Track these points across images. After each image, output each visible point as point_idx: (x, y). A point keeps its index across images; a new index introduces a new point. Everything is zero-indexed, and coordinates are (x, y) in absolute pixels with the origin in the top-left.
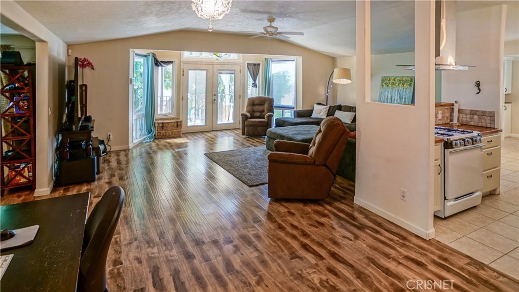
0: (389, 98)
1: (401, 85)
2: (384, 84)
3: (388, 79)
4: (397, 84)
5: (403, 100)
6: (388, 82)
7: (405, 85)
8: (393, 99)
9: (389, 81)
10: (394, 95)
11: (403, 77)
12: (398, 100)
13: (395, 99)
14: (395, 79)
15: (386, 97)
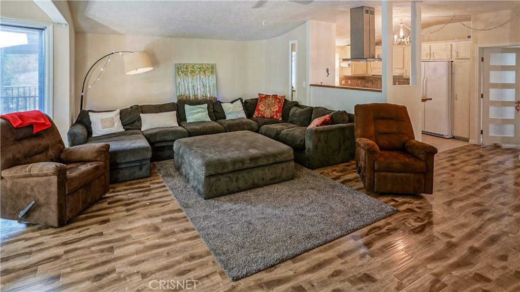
0: (190, 88)
1: (202, 73)
2: (180, 73)
3: (185, 67)
4: (197, 72)
5: (208, 89)
6: (185, 70)
7: (207, 73)
8: (195, 89)
9: (186, 68)
10: (196, 84)
11: (202, 64)
12: (202, 90)
13: (197, 88)
14: (193, 66)
15: (186, 87)
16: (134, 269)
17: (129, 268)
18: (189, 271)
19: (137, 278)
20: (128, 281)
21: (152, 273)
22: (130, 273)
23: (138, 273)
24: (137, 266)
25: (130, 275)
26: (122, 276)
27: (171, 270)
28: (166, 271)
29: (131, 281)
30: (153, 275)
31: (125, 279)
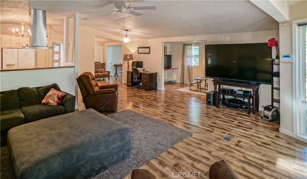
16: (210, 157)
17: (211, 159)
18: (196, 143)
19: (213, 154)
20: (217, 155)
21: (207, 151)
22: (213, 157)
23: (211, 155)
24: (208, 157)
25: (214, 156)
26: (216, 158)
27: (201, 147)
28: (202, 148)
29: (216, 155)
30: (207, 150)
31: (217, 157)
